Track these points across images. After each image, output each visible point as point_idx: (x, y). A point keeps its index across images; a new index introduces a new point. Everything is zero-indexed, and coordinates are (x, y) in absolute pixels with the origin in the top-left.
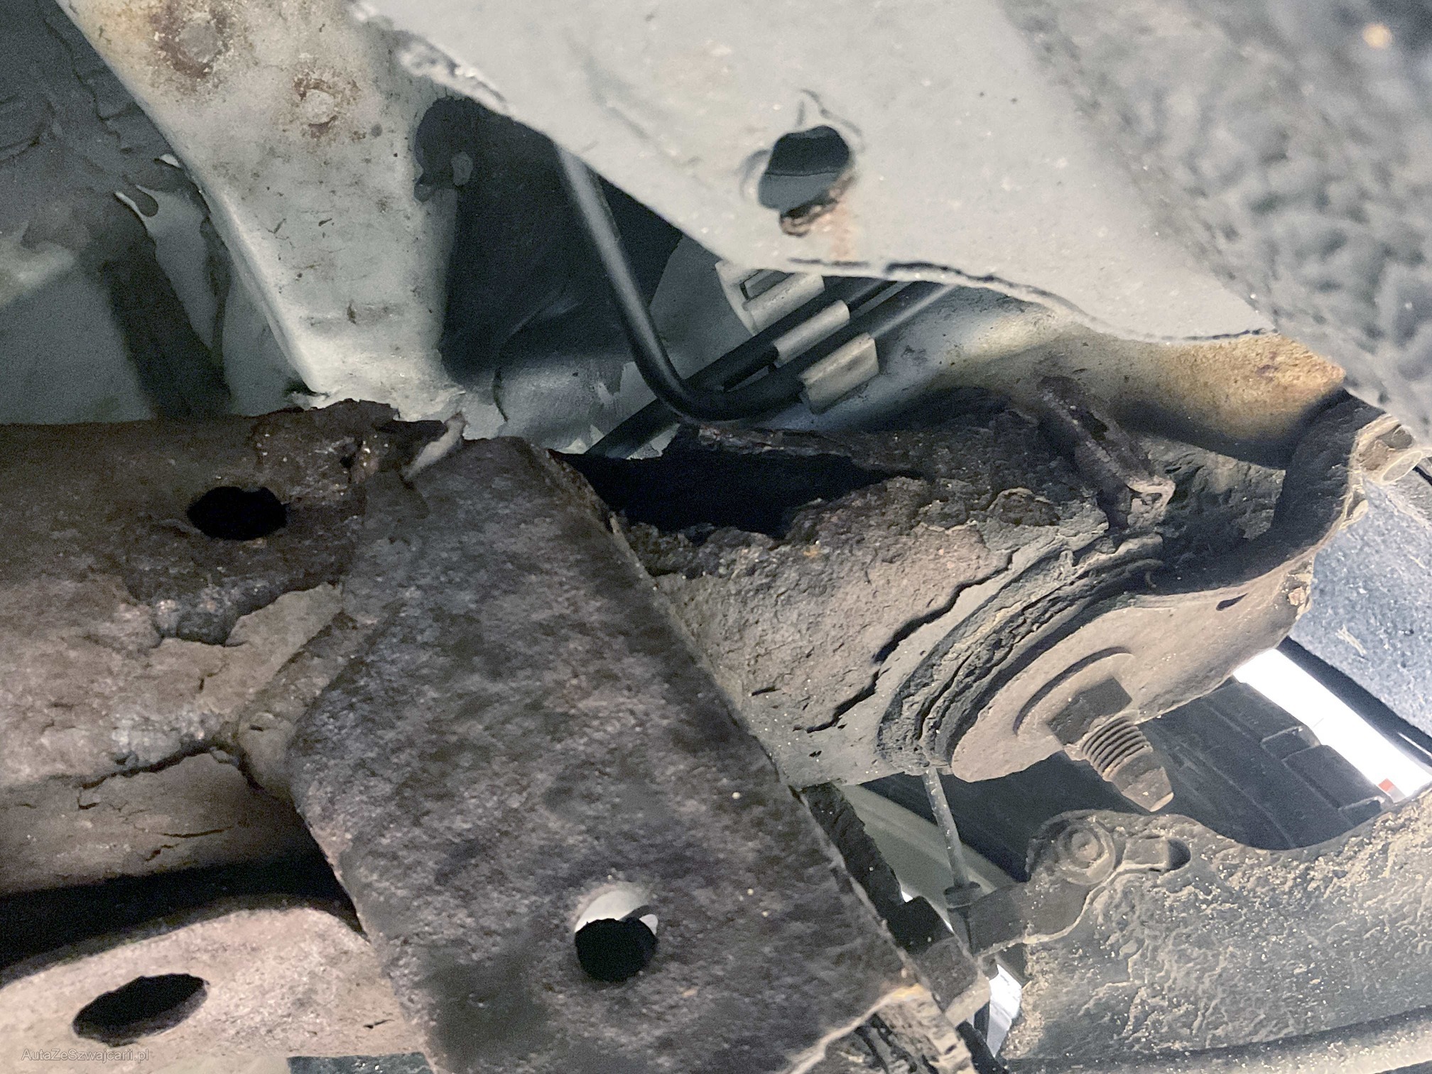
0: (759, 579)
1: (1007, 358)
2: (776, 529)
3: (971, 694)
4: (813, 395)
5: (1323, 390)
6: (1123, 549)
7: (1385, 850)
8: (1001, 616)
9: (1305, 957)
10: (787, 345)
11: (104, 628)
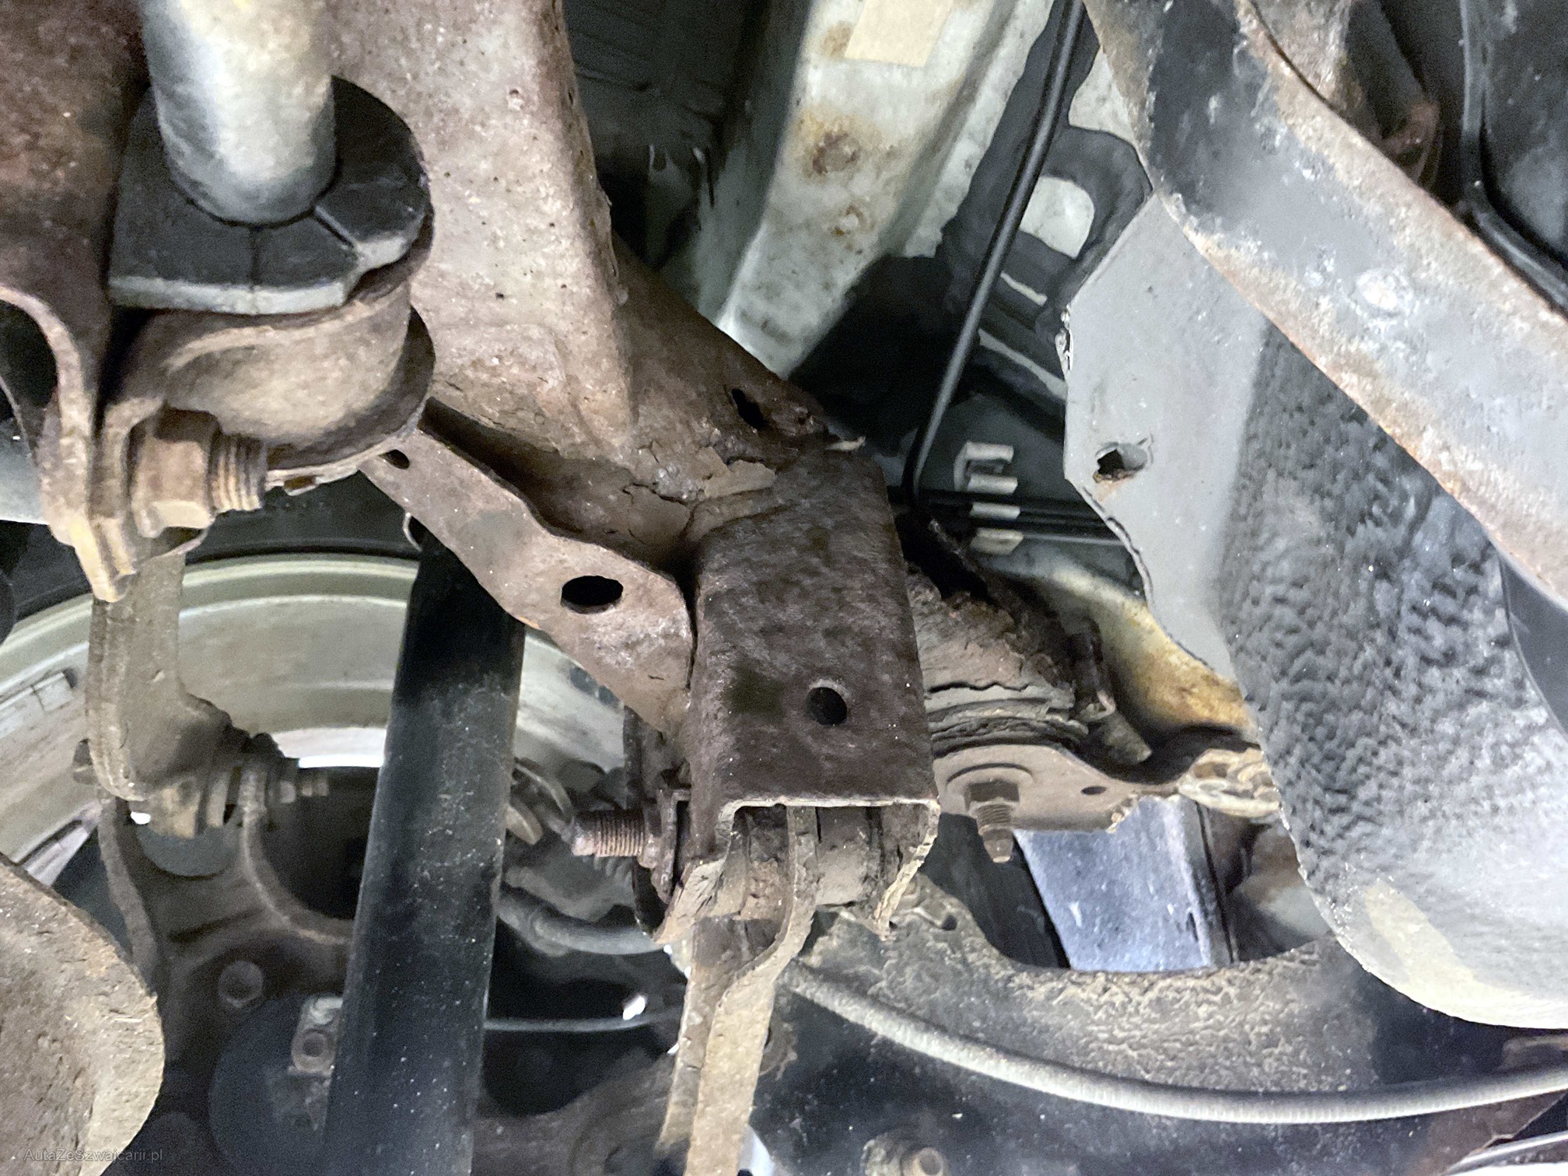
0: (926, 610)
1: (1067, 594)
2: (946, 594)
3: (953, 742)
4: (975, 543)
5: (1204, 720)
6: (1072, 723)
7: (1061, 990)
8: (998, 712)
9: (984, 1020)
10: (980, 509)
11: (695, 424)
